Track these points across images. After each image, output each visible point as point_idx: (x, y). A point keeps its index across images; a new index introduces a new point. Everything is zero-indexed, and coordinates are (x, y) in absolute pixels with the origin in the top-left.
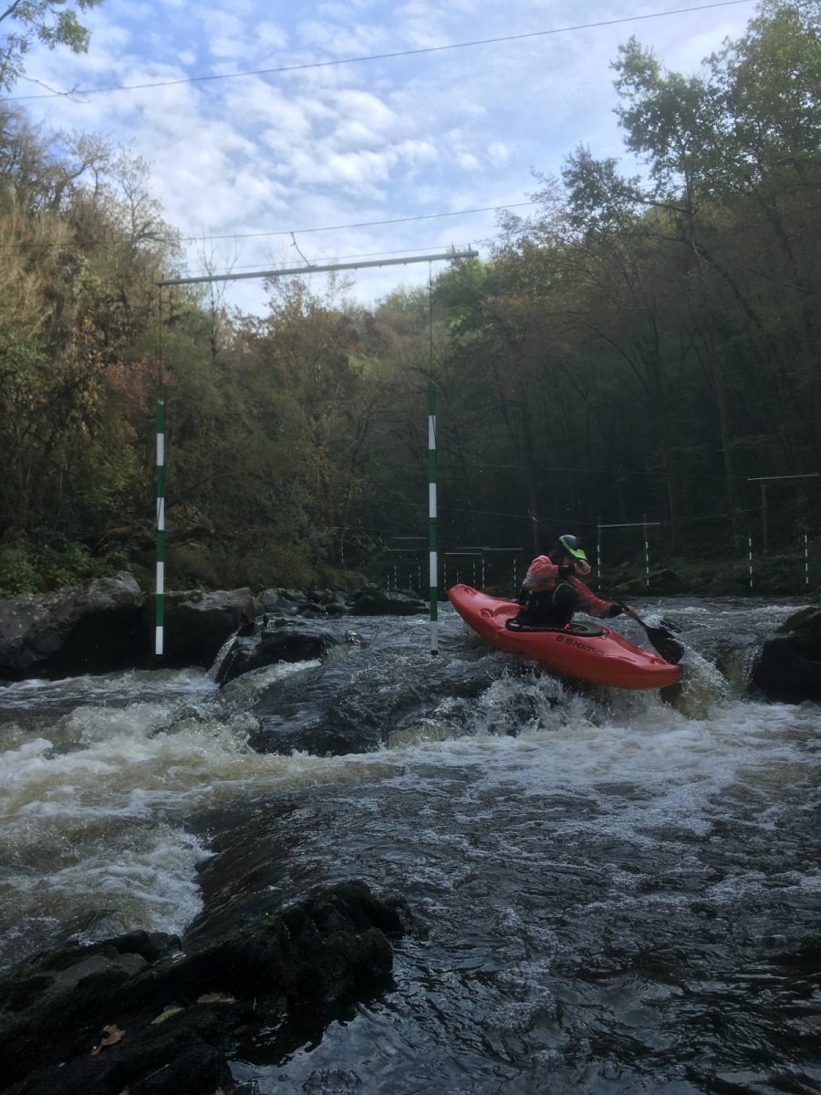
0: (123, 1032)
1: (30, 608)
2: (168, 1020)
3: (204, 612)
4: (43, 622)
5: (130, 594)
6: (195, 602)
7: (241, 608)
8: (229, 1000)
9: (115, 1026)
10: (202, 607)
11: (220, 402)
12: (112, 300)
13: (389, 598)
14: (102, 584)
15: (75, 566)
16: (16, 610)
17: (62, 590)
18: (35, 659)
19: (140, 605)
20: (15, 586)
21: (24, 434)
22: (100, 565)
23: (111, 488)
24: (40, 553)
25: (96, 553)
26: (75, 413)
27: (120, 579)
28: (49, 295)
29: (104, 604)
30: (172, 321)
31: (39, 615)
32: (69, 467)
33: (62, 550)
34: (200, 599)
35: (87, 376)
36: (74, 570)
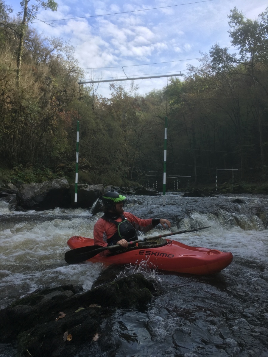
0: (66, 314)
1: (34, 187)
2: (80, 311)
3: (88, 191)
4: (38, 192)
5: (65, 184)
6: (85, 188)
7: (100, 190)
8: (99, 307)
9: (63, 312)
10: (88, 190)
11: (95, 125)
12: (62, 92)
13: (147, 190)
14: (57, 181)
15: (47, 176)
16: (29, 188)
17: (44, 182)
18: (35, 203)
19: (68, 188)
20: (29, 181)
21: (33, 134)
22: (55, 176)
23: (59, 151)
24: (37, 171)
25: (54, 172)
26: (49, 127)
27: (62, 180)
28: (42, 89)
29: (57, 187)
30: (80, 99)
31: (36, 190)
32: (47, 144)
33: (44, 171)
34: (87, 187)
35: (53, 115)
36: (47, 177)
